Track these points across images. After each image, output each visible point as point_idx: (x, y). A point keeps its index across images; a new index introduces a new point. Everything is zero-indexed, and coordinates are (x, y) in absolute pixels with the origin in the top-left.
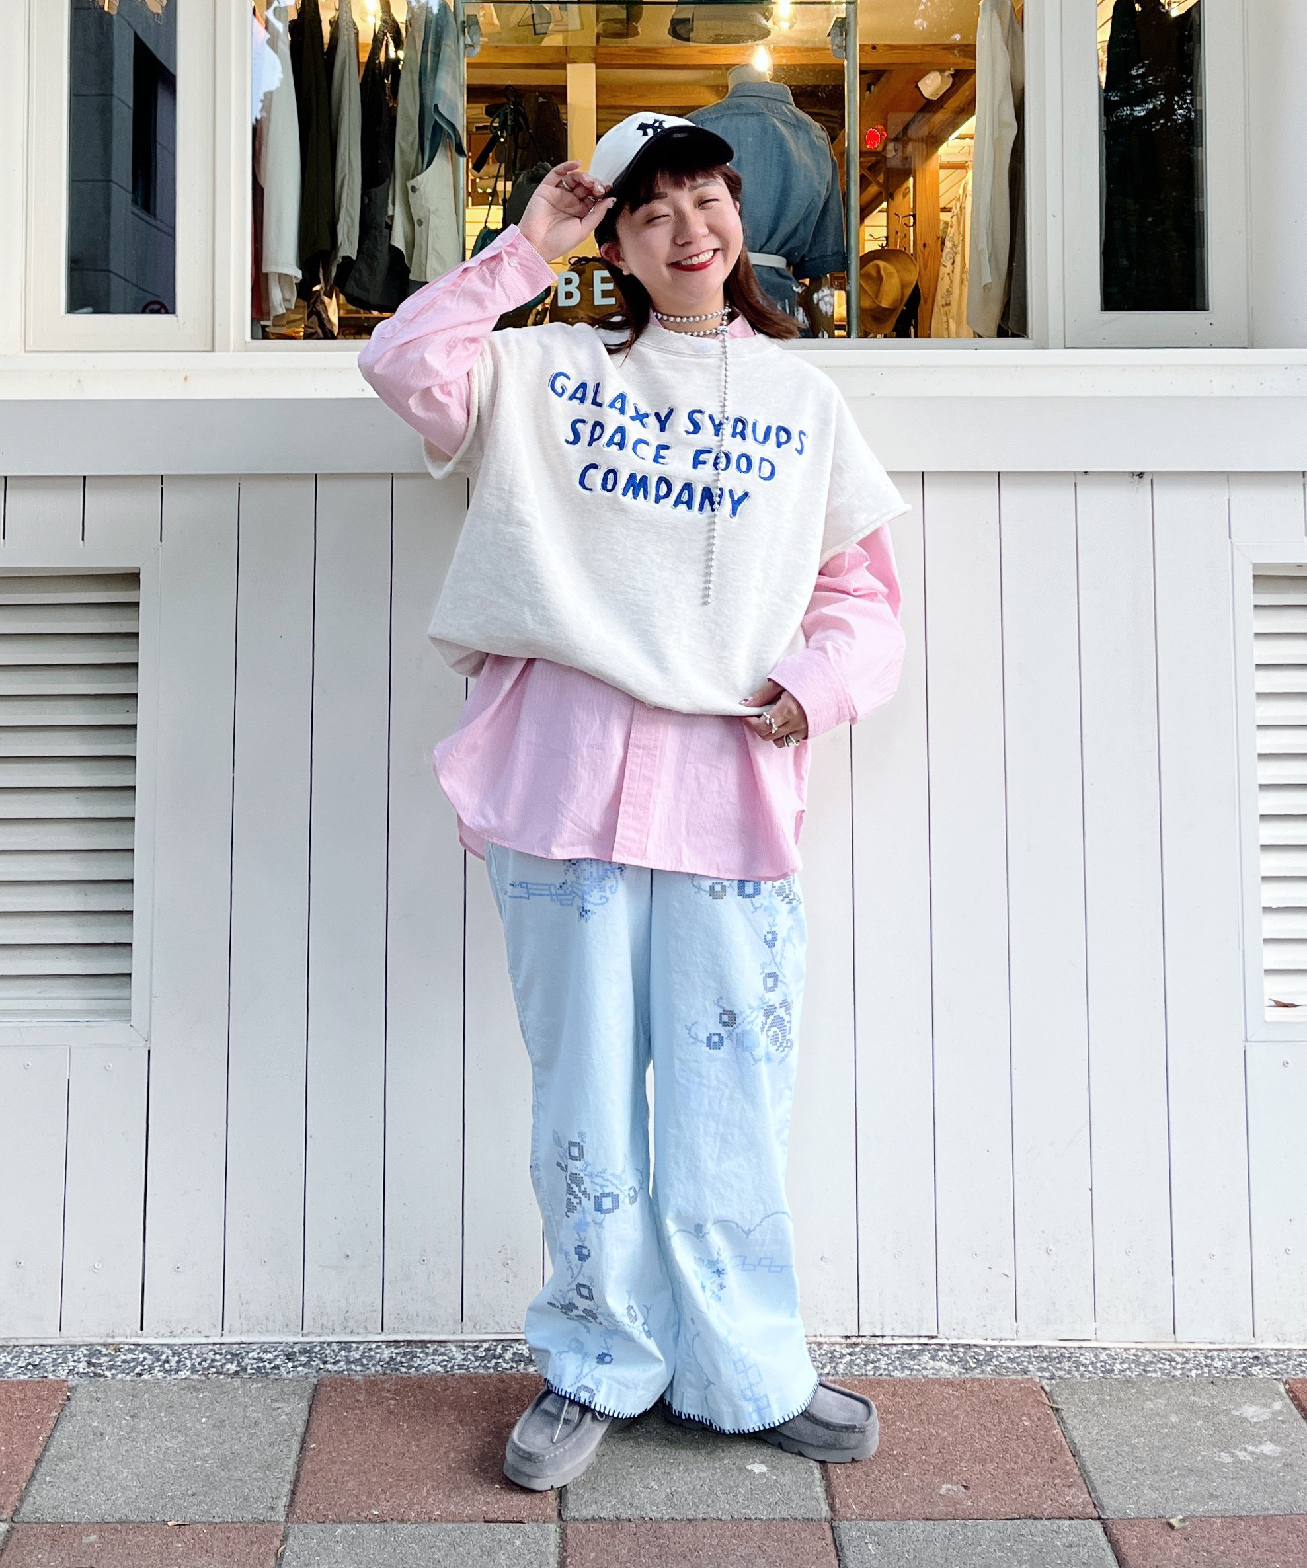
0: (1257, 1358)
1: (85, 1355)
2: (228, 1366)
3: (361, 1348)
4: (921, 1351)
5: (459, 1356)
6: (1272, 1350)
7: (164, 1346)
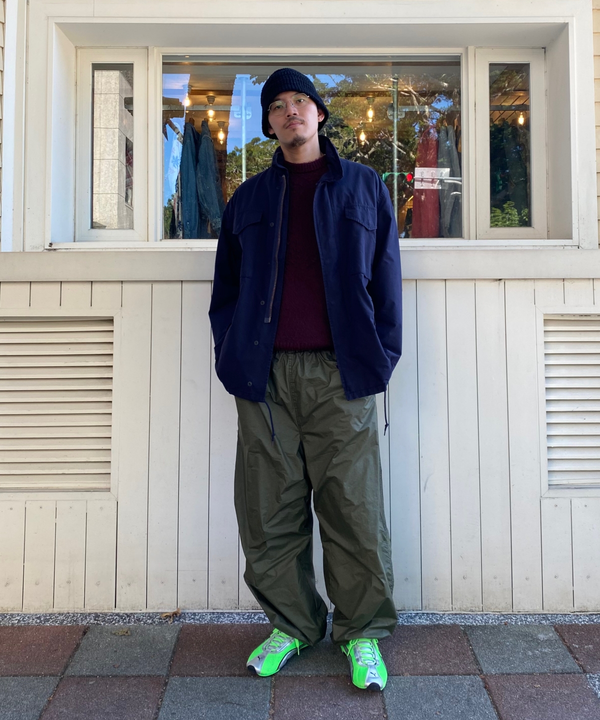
0: (543, 618)
1: (93, 617)
2: (148, 621)
3: (200, 615)
4: (415, 616)
5: (237, 618)
6: (550, 614)
7: (124, 613)
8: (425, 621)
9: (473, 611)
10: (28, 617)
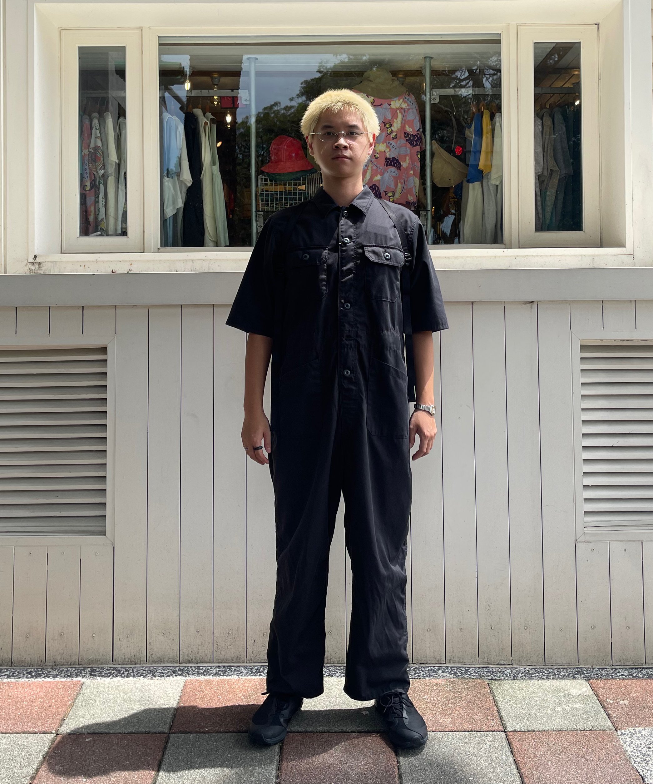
0: (578, 671)
1: (89, 671)
2: (149, 675)
3: (204, 668)
4: (438, 670)
5: (245, 672)
6: (586, 668)
7: (121, 667)
8: (448, 675)
9: (501, 665)
10: (18, 672)
